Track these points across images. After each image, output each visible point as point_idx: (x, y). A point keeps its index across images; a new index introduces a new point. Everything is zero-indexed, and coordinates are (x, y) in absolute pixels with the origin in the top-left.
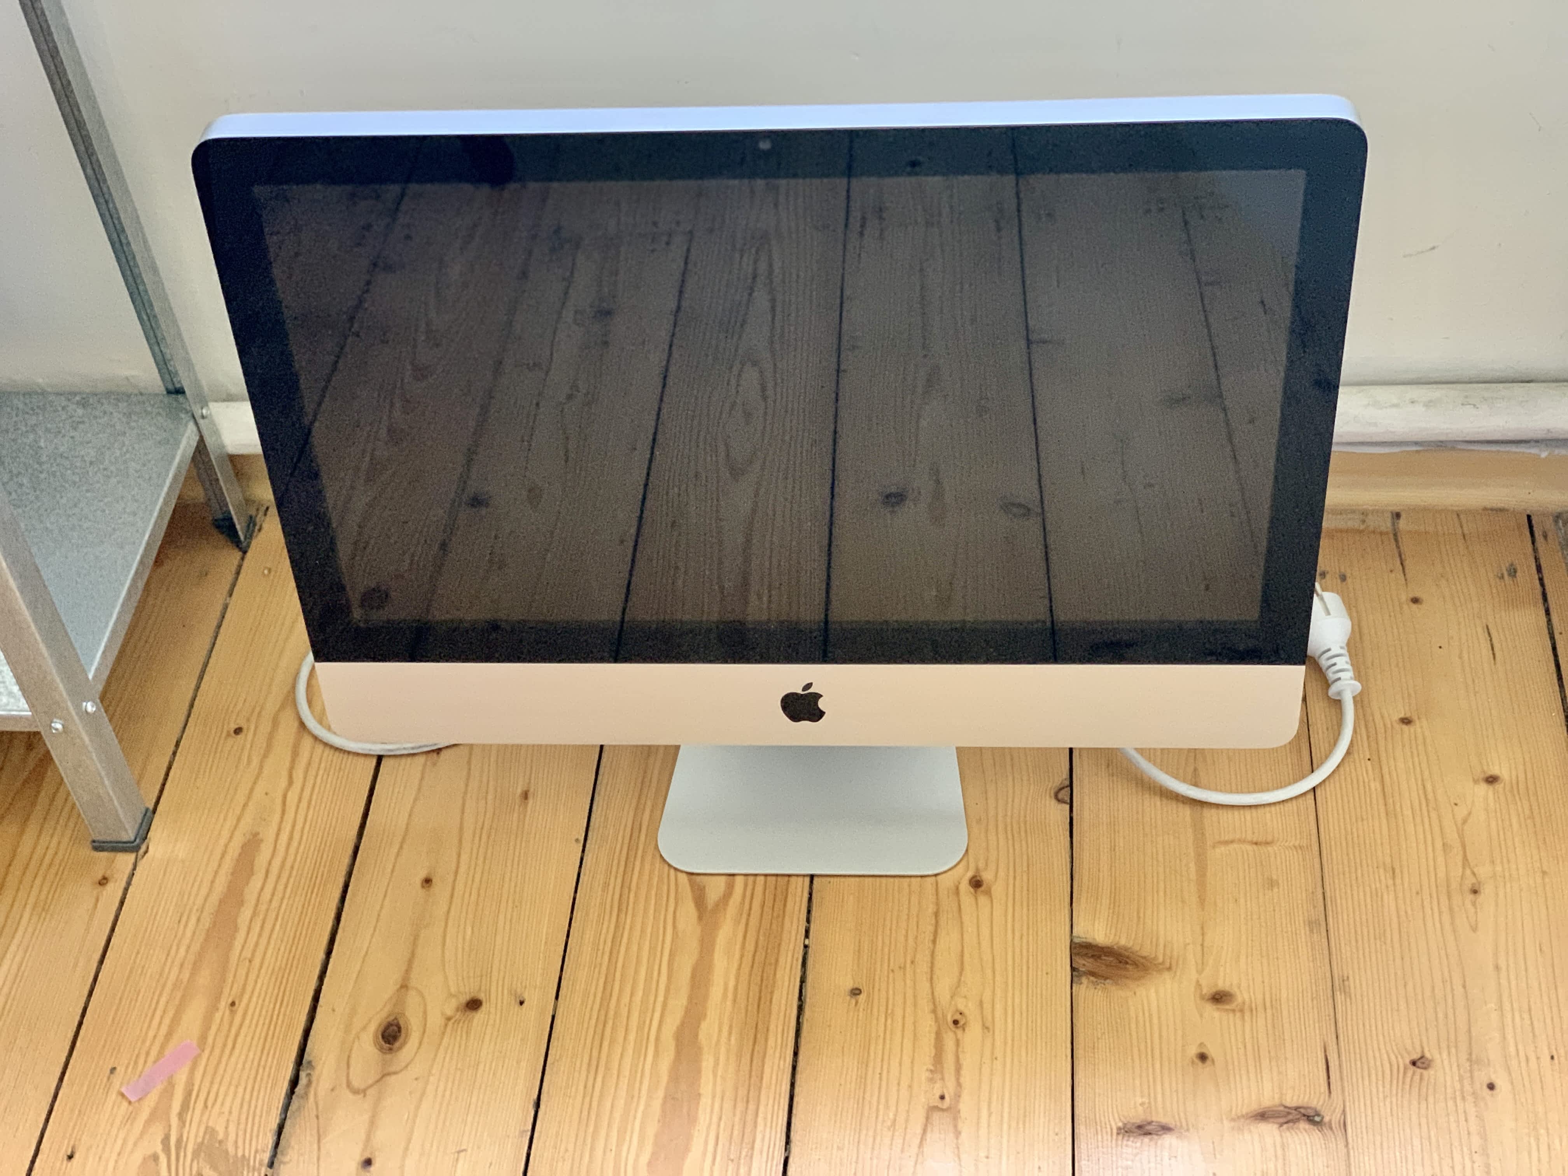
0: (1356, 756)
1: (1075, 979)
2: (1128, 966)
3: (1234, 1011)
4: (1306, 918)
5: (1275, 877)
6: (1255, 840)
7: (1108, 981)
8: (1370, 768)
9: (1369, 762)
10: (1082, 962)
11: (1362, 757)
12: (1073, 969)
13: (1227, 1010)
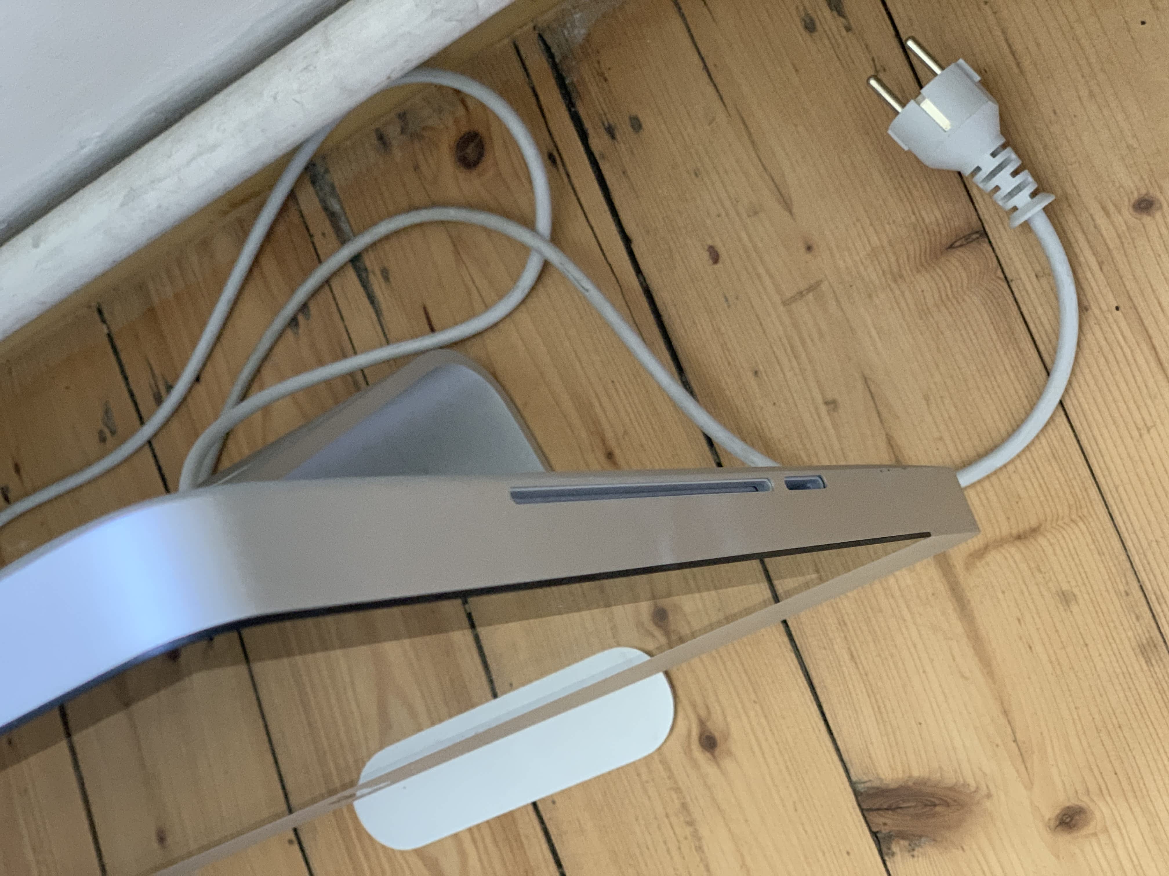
0: (1097, 311)
1: (884, 850)
2: (938, 809)
3: (1095, 834)
4: (1134, 644)
5: (1065, 587)
6: (1015, 532)
7: (923, 839)
8: (1123, 324)
9: (1119, 313)
10: (882, 820)
11: (1104, 307)
12: (875, 835)
13: (1086, 836)
